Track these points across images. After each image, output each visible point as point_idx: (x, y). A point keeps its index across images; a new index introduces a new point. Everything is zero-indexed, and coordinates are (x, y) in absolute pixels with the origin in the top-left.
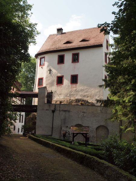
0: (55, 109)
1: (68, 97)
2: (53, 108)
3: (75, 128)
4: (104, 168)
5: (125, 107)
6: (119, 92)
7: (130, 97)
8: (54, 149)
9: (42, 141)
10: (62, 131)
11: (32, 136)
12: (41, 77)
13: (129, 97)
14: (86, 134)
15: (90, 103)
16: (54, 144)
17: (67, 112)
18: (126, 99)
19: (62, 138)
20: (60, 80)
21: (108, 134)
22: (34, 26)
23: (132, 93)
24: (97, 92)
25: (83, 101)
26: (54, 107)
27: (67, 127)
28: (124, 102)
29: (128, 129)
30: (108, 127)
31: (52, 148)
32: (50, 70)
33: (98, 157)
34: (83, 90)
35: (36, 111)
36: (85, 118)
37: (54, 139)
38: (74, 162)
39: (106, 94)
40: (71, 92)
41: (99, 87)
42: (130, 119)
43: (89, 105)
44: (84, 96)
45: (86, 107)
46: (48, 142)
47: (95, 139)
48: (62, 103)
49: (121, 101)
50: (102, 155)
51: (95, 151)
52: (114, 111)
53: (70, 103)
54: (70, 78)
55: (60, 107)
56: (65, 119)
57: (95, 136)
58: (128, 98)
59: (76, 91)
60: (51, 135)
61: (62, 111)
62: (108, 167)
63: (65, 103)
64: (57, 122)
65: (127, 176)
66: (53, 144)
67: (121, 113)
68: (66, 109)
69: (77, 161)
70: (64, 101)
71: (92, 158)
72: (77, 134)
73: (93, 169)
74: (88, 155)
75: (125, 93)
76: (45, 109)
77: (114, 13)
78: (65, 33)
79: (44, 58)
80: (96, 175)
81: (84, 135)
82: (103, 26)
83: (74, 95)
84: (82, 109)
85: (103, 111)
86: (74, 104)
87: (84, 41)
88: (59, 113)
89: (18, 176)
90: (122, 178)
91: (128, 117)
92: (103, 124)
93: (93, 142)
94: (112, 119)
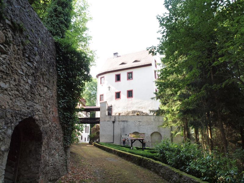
0: (115, 120)
1: (126, 109)
2: (113, 120)
3: (133, 136)
4: (159, 168)
5: (173, 115)
6: (168, 103)
7: (178, 106)
8: (116, 154)
9: (105, 148)
10: (122, 139)
11: (97, 144)
12: (101, 94)
13: (176, 107)
14: (143, 140)
15: (144, 113)
16: (116, 150)
17: (125, 122)
18: (174, 108)
19: (122, 145)
20: (118, 95)
21: (161, 139)
22: (95, 52)
23: (179, 103)
24: (150, 103)
25: (138, 112)
26: (114, 118)
27: (126, 135)
28: (173, 110)
29: (178, 134)
31: (114, 154)
32: (109, 87)
33: (153, 159)
34: (138, 102)
35: (99, 123)
36: (141, 126)
37: (115, 146)
38: (133, 164)
39: (157, 105)
40: (128, 104)
42: (179, 125)
43: (143, 115)
44: (139, 108)
46: (110, 149)
47: (151, 144)
48: (121, 115)
49: (170, 110)
50: (157, 156)
51: (151, 154)
52: (165, 119)
53: (127, 115)
54: (126, 93)
55: (119, 118)
56: (124, 128)
57: (150, 141)
59: (132, 103)
60: (113, 143)
61: (121, 121)
62: (162, 167)
64: (117, 131)
65: (178, 172)
67: (170, 120)
68: (124, 120)
69: (136, 164)
70: (122, 113)
71: (149, 160)
72: (135, 140)
73: (150, 169)
74: (144, 158)
75: (173, 103)
76: (107, 120)
77: (159, 39)
78: (120, 56)
79: (103, 77)
80: (153, 174)
81: (141, 141)
82: (151, 49)
83: (130, 107)
84: (138, 119)
85: (156, 120)
86: (131, 115)
87: (136, 61)
88: (119, 123)
89: (87, 177)
90: (174, 175)
91: (177, 123)
92: (156, 130)
93: (149, 146)
94: (164, 125)
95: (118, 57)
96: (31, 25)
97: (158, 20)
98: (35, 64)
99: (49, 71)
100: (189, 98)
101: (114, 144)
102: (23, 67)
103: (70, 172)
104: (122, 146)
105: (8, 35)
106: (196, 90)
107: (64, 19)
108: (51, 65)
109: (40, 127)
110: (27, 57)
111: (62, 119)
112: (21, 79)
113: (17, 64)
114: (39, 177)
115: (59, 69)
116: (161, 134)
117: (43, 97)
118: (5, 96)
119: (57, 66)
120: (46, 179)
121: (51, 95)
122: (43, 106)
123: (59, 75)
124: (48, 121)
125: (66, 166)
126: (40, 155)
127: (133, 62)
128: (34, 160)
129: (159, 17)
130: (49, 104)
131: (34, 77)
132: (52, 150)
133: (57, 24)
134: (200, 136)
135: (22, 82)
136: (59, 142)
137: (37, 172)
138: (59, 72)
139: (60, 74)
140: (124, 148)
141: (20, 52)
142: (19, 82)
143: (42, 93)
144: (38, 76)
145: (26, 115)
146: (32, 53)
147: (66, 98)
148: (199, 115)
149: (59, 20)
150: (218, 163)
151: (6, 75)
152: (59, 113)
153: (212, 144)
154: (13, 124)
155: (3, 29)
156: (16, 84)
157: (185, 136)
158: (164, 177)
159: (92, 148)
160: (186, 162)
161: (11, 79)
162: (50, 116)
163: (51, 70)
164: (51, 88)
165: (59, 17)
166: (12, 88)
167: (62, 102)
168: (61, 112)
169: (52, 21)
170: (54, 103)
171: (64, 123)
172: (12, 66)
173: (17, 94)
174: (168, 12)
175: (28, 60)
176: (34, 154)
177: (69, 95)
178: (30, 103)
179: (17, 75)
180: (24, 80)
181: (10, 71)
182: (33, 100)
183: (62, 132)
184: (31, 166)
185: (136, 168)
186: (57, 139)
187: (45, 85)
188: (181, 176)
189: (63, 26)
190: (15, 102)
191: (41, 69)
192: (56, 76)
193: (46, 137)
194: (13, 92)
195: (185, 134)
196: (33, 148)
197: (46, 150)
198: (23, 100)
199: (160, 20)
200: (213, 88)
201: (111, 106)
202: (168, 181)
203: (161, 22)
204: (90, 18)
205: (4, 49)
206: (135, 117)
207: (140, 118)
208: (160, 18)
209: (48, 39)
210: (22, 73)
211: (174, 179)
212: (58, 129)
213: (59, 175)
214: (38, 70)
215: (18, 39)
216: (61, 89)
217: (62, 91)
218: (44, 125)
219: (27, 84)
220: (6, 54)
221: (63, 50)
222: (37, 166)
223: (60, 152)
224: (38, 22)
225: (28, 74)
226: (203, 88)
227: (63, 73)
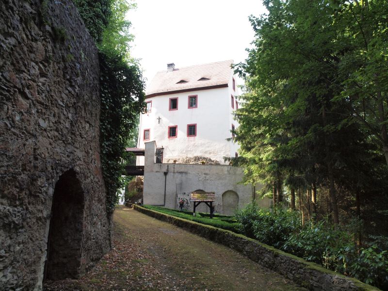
0: (168, 170)
1: (185, 153)
2: (165, 170)
3: (196, 196)
4: (243, 244)
5: (261, 167)
6: (253, 147)
7: (269, 153)
8: (172, 223)
9: (154, 213)
10: (178, 199)
11: (139, 206)
12: (147, 128)
13: (267, 154)
14: (211, 202)
15: (213, 161)
16: (172, 216)
17: (184, 174)
18: (264, 156)
19: (179, 209)
20: (173, 132)
21: (238, 201)
22: (139, 61)
23: (270, 148)
24: (223, 147)
25: (204, 158)
26: (166, 168)
27: (185, 193)
28: (261, 160)
29: (266, 194)
30: (237, 193)
31: (169, 222)
32: (159, 119)
33: (233, 231)
34: (204, 144)
35: (142, 174)
36: (208, 181)
37: (168, 210)
38: (201, 238)
39: (235, 149)
40: (188, 147)
41: (226, 141)
42: (269, 182)
43: (212, 165)
44: (206, 152)
45: (208, 167)
46: (162, 215)
47: (222, 209)
48: (177, 163)
49: (257, 159)
50: (238, 228)
51: (227, 224)
52: (246, 171)
53: (187, 163)
54: (186, 129)
55: (174, 168)
56: (181, 184)
57: (222, 204)
58: (265, 155)
59: (194, 145)
60: (164, 205)
61: (177, 172)
62: (248, 242)
63: (180, 162)
64: (171, 188)
65: (272, 250)
66: (170, 217)
67: (257, 175)
68: (182, 170)
69: (205, 237)
70: (179, 159)
71: (226, 232)
72: (199, 202)
73: (228, 246)
74: (219, 229)
75: (262, 149)
76: (155, 170)
77: (248, 50)
78: (178, 70)
79: (151, 102)
80: (233, 252)
81: (209, 203)
82: (237, 66)
83: (192, 151)
84: (204, 169)
85: (231, 172)
86: (192, 163)
87: (203, 79)
88: (174, 176)
89: (140, 257)
90: (267, 253)
91: (266, 179)
92: (231, 188)
93: (219, 212)
94: (246, 182)
95: (174, 70)
96: (72, 30)
97: (250, 23)
98: (77, 89)
99: (92, 99)
100: (288, 144)
101: (165, 207)
102: (64, 96)
103: (114, 249)
104: (178, 211)
105: (48, 47)
106: (299, 131)
107: (102, 10)
108: (93, 90)
109: (81, 184)
110: (67, 80)
111: (106, 171)
112: (60, 113)
113: (56, 90)
114: (81, 255)
115: (103, 95)
116: (239, 194)
117: (84, 139)
118: (44, 139)
119: (100, 90)
120: (88, 258)
121: (94, 134)
122: (84, 152)
123: (103, 104)
124: (89, 175)
125: (109, 240)
126: (82, 224)
127: (199, 80)
128: (72, 231)
129: (252, 18)
130: (91, 149)
131: (75, 109)
132: (94, 217)
133: (91, 18)
134: (297, 198)
135: (62, 117)
136: (101, 205)
137: (78, 247)
138: (103, 99)
139: (105, 102)
140: (181, 213)
141: (61, 72)
142: (59, 117)
143: (83, 132)
144: (79, 108)
145: (66, 165)
146: (74, 73)
147: (112, 139)
148: (302, 169)
149: (94, 12)
150: (328, 237)
151: (45, 108)
152: (101, 162)
153: (315, 211)
154: (53, 180)
155: (43, 40)
156: (55, 121)
157: (275, 198)
158: (251, 256)
159: (134, 213)
160: (283, 236)
161: (51, 113)
162: (92, 166)
163: (94, 98)
164: (93, 124)
165: (94, 7)
166: (52, 127)
167: (107, 146)
168: (105, 160)
169: (82, 12)
170: (96, 147)
171: (108, 177)
172: (52, 94)
173: (57, 136)
174: (268, 13)
175: (69, 84)
176: (72, 223)
177: (115, 134)
178: (70, 148)
179: (57, 107)
180: (64, 115)
181: (50, 102)
182: (74, 143)
183: (104, 189)
184: (68, 239)
185: (208, 244)
186: (99, 200)
187: (86, 120)
188: (276, 256)
189: (100, 22)
190: (55, 147)
191: (83, 97)
192: (99, 107)
193: (88, 198)
194: (52, 133)
195: (275, 195)
196: (70, 214)
197: (87, 216)
198: (63, 144)
199: (254, 23)
200: (325, 131)
201: (163, 149)
202: (257, 262)
203: (255, 26)
204: (134, 5)
205: (44, 70)
206: (199, 166)
207: (207, 168)
208: (253, 20)
209: (90, 49)
210: (62, 104)
211: (266, 259)
212: (101, 186)
213: (102, 253)
214: (80, 99)
215: (58, 53)
216: (105, 125)
217: (106, 129)
218: (85, 180)
219: (68, 120)
220: (45, 77)
221: (110, 65)
222: (76, 240)
223: (102, 220)
224: (80, 24)
225: (69, 105)
226: (311, 129)
227: (108, 100)
